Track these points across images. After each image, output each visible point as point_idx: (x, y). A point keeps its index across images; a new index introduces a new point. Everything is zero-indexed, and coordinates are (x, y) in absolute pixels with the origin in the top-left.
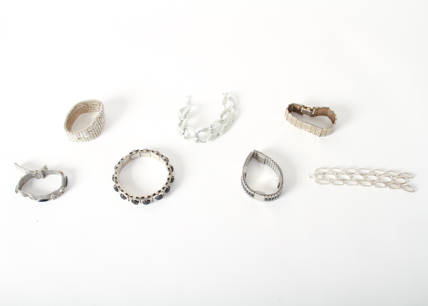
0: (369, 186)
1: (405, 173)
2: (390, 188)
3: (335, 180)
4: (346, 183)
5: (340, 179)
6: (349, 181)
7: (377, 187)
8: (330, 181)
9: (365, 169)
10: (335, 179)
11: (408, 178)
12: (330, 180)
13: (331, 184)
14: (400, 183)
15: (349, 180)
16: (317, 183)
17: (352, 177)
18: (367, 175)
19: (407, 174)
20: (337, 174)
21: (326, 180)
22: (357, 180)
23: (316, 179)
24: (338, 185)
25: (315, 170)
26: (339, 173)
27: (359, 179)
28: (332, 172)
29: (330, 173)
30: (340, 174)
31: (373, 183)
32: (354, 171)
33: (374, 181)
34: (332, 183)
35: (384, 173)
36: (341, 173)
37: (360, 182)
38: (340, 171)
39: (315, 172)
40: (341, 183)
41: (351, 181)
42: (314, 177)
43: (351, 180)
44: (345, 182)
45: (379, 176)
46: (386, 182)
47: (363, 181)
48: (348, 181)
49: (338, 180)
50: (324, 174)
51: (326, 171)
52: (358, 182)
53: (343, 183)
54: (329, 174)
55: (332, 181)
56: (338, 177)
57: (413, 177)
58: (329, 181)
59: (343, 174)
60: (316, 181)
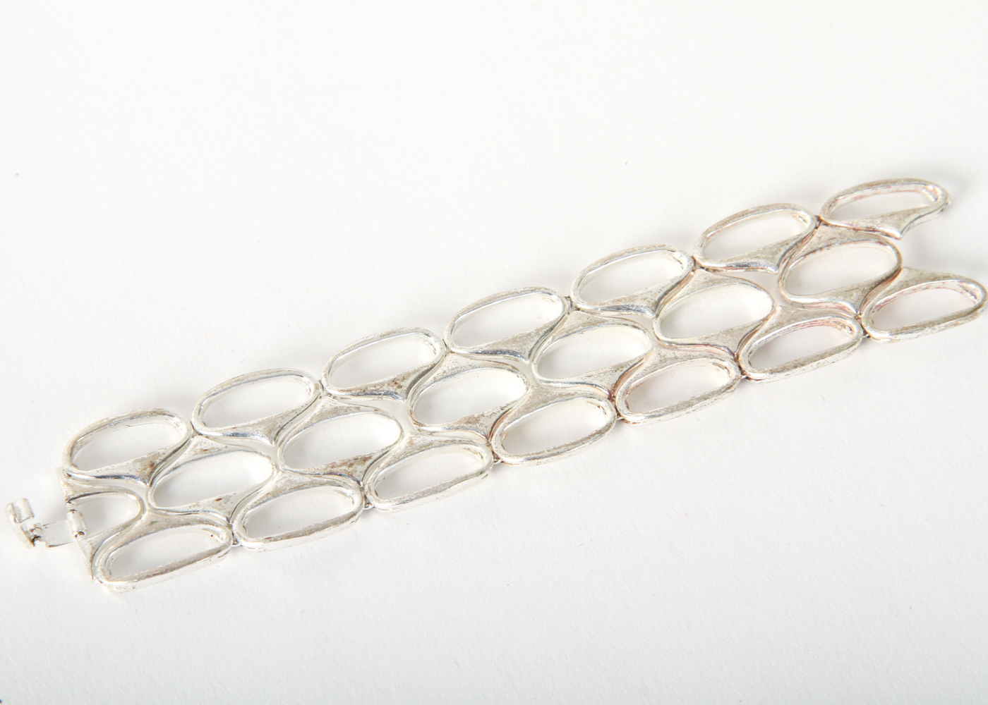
0: (600, 433)
1: (870, 186)
2: (783, 369)
3: (275, 494)
4: (387, 487)
5: (321, 467)
6: (406, 454)
7: (671, 410)
8: (233, 512)
9: (516, 294)
10: (269, 488)
11: (905, 220)
12: (232, 506)
13: (248, 543)
14: (847, 292)
15: (403, 444)
16: (110, 573)
17: (420, 416)
18: (547, 345)
19: (886, 183)
20: (275, 431)
21: (187, 520)
22: (471, 422)
23: (95, 538)
24: (309, 532)
25: (59, 459)
26: (298, 414)
27: (492, 409)
28: (229, 429)
29: (209, 444)
30: (307, 419)
31: (618, 394)
32: (421, 353)
33: (625, 371)
34: (251, 528)
35: (686, 262)
36: (317, 409)
37: (504, 426)
38: (292, 394)
39: (61, 481)
40: (343, 500)
41: (428, 446)
42: (72, 523)
43: (419, 440)
44: (369, 481)
45: (657, 306)
46: (729, 332)
47: (528, 408)
48: (397, 459)
49: (299, 487)
50: (153, 468)
51: (169, 433)
52: (489, 436)
53: (357, 499)
54: (207, 453)
55: (248, 511)
56: (293, 455)
57: (946, 196)
58: (220, 517)
59: (336, 412)
60: (99, 560)
